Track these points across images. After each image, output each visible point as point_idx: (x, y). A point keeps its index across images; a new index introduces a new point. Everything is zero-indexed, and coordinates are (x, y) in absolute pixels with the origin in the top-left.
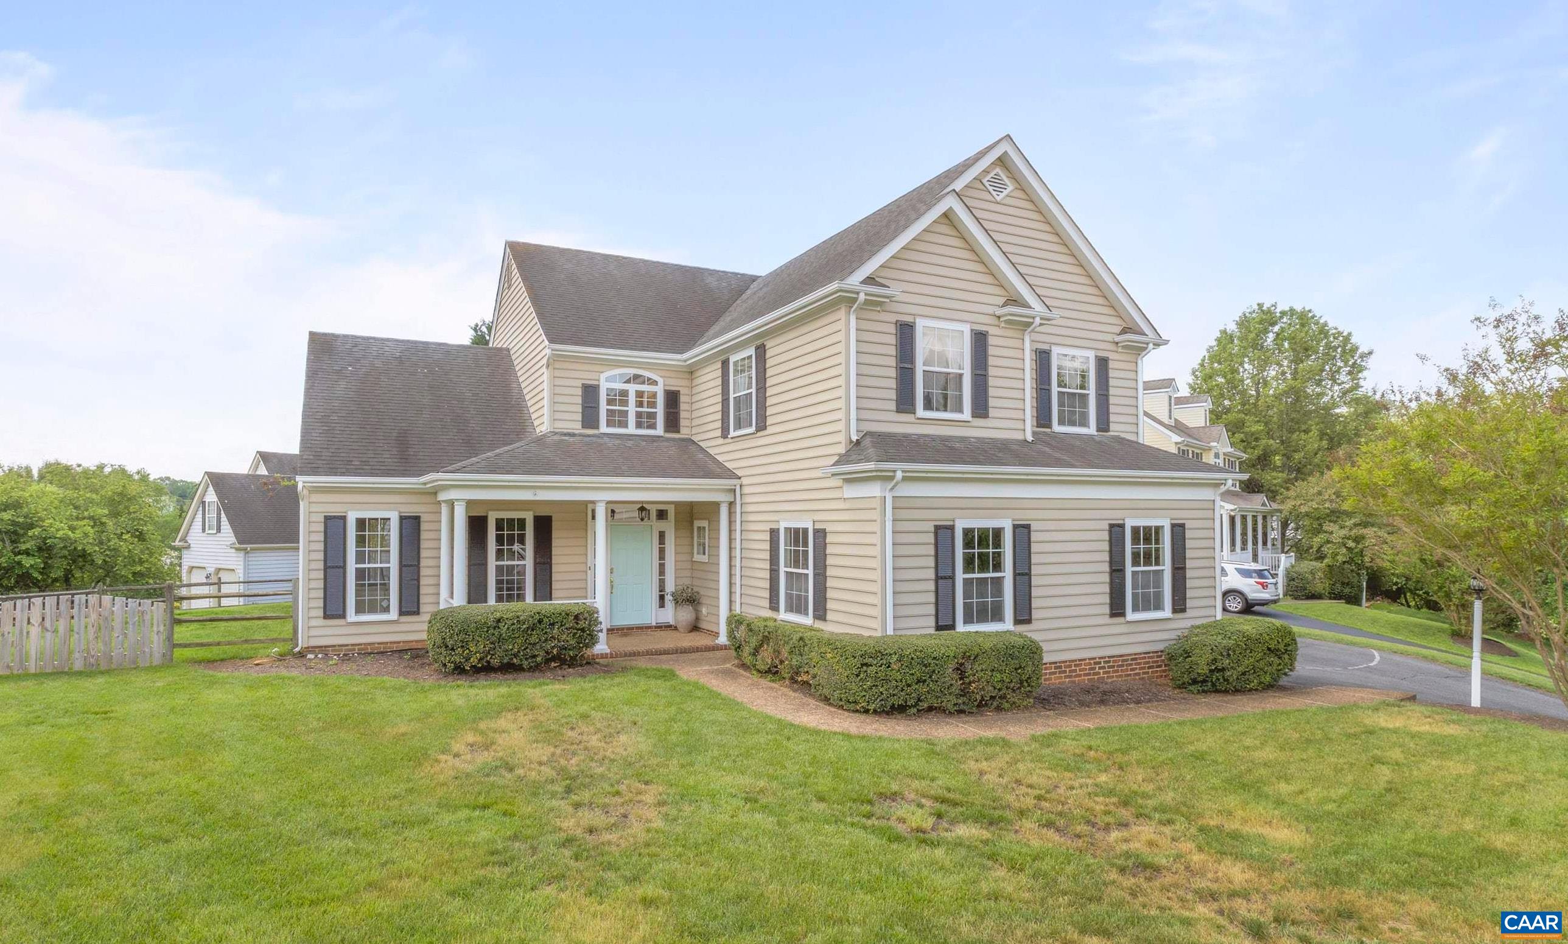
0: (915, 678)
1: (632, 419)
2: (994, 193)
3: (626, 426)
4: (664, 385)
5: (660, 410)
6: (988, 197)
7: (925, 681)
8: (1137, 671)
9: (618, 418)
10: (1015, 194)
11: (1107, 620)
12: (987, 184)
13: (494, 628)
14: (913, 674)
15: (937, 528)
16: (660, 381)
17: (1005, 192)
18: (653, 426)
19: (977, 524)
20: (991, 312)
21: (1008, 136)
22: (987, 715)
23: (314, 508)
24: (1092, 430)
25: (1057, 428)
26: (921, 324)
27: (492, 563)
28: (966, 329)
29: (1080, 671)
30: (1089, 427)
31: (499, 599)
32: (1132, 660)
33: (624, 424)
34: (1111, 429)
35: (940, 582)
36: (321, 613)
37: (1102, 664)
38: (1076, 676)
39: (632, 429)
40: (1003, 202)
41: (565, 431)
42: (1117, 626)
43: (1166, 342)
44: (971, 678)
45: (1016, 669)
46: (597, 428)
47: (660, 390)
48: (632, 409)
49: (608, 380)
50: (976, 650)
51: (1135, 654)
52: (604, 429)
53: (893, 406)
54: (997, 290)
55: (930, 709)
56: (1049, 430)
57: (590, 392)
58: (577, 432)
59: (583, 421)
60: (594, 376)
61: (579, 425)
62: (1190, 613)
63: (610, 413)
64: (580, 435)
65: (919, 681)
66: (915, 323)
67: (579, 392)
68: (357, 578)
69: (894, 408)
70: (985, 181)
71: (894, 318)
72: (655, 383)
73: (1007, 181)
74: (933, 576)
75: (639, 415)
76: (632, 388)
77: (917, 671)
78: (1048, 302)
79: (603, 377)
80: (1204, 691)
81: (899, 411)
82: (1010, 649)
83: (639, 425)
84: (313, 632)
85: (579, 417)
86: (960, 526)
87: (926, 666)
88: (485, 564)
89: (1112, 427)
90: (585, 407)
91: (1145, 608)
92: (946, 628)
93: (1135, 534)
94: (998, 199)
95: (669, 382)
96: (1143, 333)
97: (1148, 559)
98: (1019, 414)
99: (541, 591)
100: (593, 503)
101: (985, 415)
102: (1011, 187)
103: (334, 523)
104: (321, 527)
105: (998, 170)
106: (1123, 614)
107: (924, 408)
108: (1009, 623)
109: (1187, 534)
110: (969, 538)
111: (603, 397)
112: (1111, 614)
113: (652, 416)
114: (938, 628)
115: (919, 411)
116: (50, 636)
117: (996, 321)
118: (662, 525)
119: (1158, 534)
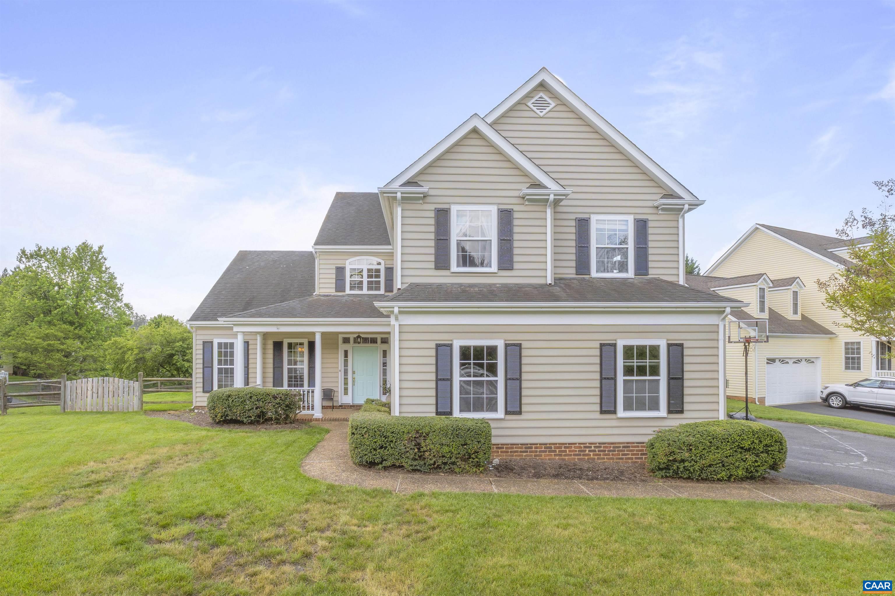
0: (378, 444)
1: (365, 286)
2: (538, 111)
3: (362, 290)
4: (385, 265)
5: (382, 279)
6: (532, 114)
7: (386, 447)
8: (630, 456)
9: (357, 285)
10: (557, 109)
11: (598, 415)
12: (531, 106)
13: (226, 400)
14: (375, 442)
15: (438, 346)
16: (382, 263)
17: (548, 109)
18: (378, 289)
19: (472, 342)
20: (517, 195)
22: (440, 475)
23: (198, 337)
24: (630, 274)
25: (594, 274)
26: (454, 209)
27: (286, 367)
28: (494, 209)
29: (569, 451)
30: (627, 272)
31: (289, 386)
32: (624, 447)
33: (360, 289)
34: (650, 273)
35: (439, 382)
36: (201, 390)
37: (593, 448)
38: (565, 455)
39: (365, 291)
40: (546, 116)
41: (327, 294)
42: (608, 421)
43: (702, 203)
44: (425, 448)
45: (462, 445)
46: (344, 291)
47: (382, 268)
48: (365, 280)
49: (350, 264)
50: (427, 429)
51: (628, 443)
52: (348, 291)
53: (432, 265)
54: (522, 179)
55: (394, 466)
56: (588, 276)
57: (340, 271)
58: (333, 294)
59: (336, 288)
60: (342, 262)
61: (333, 290)
62: (686, 415)
63: (352, 282)
64: (334, 296)
65: (381, 447)
66: (450, 209)
67: (334, 271)
68: (219, 373)
69: (433, 267)
70: (530, 104)
71: (433, 207)
72: (378, 263)
73: (549, 101)
74: (434, 378)
75: (369, 283)
76: (365, 268)
77: (380, 441)
78: (562, 182)
79: (347, 262)
80: (667, 477)
81: (437, 268)
82: (457, 431)
83: (369, 289)
84: (198, 399)
85: (334, 286)
86: (457, 346)
87: (385, 437)
88: (282, 367)
89: (651, 271)
90: (337, 280)
91: (638, 409)
92: (444, 414)
93: (628, 351)
94: (541, 114)
95: (388, 262)
96: (680, 198)
97: (642, 371)
98: (542, 266)
99: (312, 383)
100: (313, 334)
101: (511, 268)
102: (553, 104)
103: (207, 345)
104: (201, 347)
105: (541, 94)
106: (614, 412)
107: (458, 266)
108: (500, 414)
109: (686, 352)
110: (465, 353)
111: (348, 274)
112: (602, 412)
113: (378, 283)
114: (437, 413)
115: (454, 267)
116: (95, 395)
117: (520, 201)
118: (384, 347)
119: (654, 351)
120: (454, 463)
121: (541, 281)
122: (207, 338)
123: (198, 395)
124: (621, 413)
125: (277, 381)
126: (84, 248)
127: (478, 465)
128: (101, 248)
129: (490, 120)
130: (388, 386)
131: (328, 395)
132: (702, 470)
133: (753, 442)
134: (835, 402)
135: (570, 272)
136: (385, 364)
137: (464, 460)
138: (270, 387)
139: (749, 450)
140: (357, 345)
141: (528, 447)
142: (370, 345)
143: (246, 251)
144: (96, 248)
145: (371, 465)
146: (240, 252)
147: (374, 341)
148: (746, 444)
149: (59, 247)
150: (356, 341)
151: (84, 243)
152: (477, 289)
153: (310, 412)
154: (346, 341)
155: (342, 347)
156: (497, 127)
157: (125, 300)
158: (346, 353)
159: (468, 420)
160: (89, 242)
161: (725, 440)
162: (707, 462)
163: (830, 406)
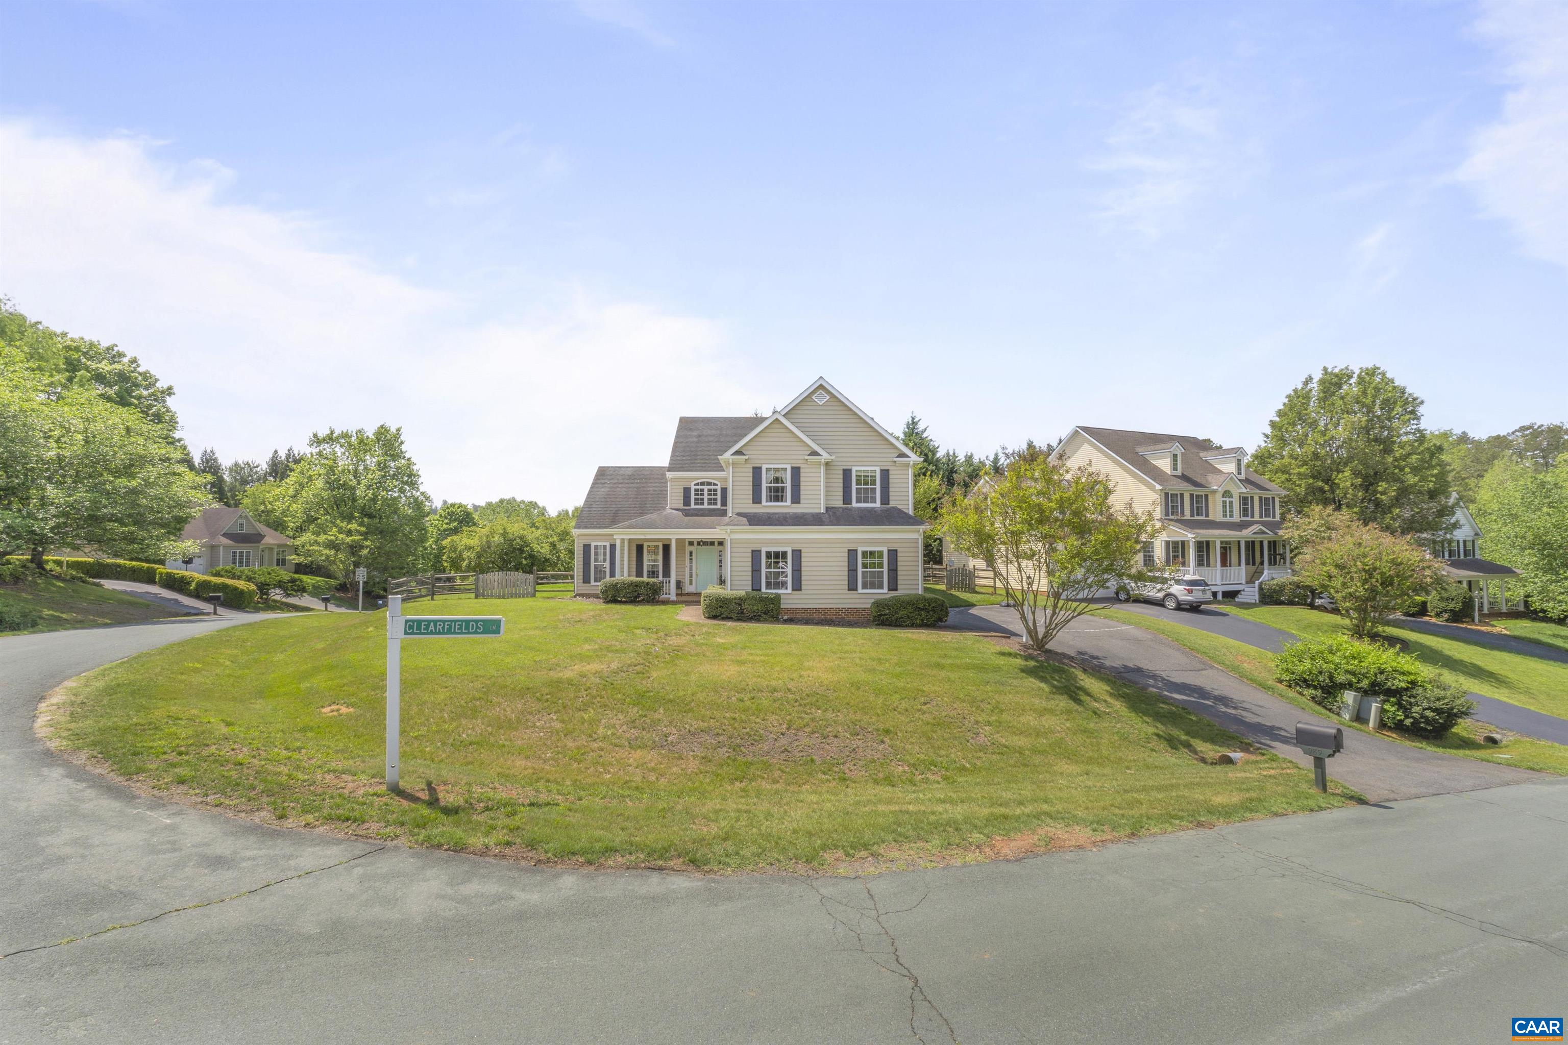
1: (706, 501)
2: (818, 403)
4: (721, 486)
5: (719, 497)
6: (815, 404)
8: (866, 616)
9: (699, 501)
10: (831, 400)
11: (847, 591)
12: (812, 402)
14: (718, 606)
15: (752, 552)
16: (719, 484)
17: (825, 400)
18: (716, 504)
19: (773, 549)
20: (803, 458)
21: (821, 377)
24: (878, 504)
25: (855, 504)
26: (765, 467)
27: (646, 564)
28: (788, 467)
29: (830, 613)
30: (876, 504)
31: (648, 577)
32: (862, 610)
33: (702, 504)
34: (887, 505)
35: (753, 572)
36: (582, 581)
37: (844, 611)
38: (827, 615)
39: (706, 506)
40: (824, 405)
41: (675, 508)
42: (853, 595)
44: (745, 608)
46: (690, 506)
47: (719, 488)
48: (706, 497)
49: (695, 485)
50: (745, 599)
51: (864, 608)
52: (693, 506)
54: (806, 448)
55: (727, 617)
56: (850, 506)
57: (687, 491)
58: (680, 508)
59: (683, 503)
60: (689, 483)
61: (681, 505)
62: (896, 591)
63: (696, 499)
64: (682, 509)
66: (761, 467)
67: (682, 490)
68: (595, 568)
69: (751, 501)
70: (813, 397)
71: (751, 466)
72: (715, 484)
73: (825, 395)
74: (751, 570)
75: (709, 499)
76: (706, 488)
78: (830, 451)
79: (692, 484)
81: (754, 502)
82: (762, 599)
83: (709, 504)
84: (580, 588)
85: (681, 501)
86: (764, 551)
88: (643, 564)
89: (891, 502)
90: (684, 497)
91: (871, 588)
92: (757, 590)
93: (865, 554)
94: (821, 404)
95: (723, 483)
96: (908, 457)
97: (873, 565)
98: (817, 501)
99: (667, 573)
100: (670, 540)
101: (799, 502)
102: (828, 397)
103: (587, 548)
104: (582, 548)
105: (821, 391)
106: (856, 590)
107: (767, 501)
108: (789, 590)
109: (899, 554)
110: (769, 555)
111: (693, 492)
112: (849, 590)
113: (716, 499)
114: (753, 590)
115: (764, 503)
116: (500, 585)
117: (805, 462)
118: (720, 548)
119: (880, 554)
120: (760, 616)
121: (817, 511)
122: (587, 542)
123: (580, 585)
124: (860, 590)
125: (639, 573)
126: (382, 432)
127: (773, 617)
128: (398, 430)
129: (783, 413)
130: (723, 578)
131: (679, 585)
132: (896, 620)
133: (925, 605)
134: (1122, 596)
135: (838, 502)
136: (721, 561)
137: (765, 613)
138: (634, 579)
139: (923, 609)
140: (699, 547)
141: (805, 610)
142: (709, 547)
143: (604, 467)
144: (393, 430)
145: (714, 617)
146: (600, 468)
147: (712, 543)
148: (921, 606)
149: (352, 429)
150: (699, 544)
151: (382, 427)
152: (777, 517)
153: (668, 596)
154: (691, 543)
155: (688, 549)
156: (790, 416)
157: (422, 489)
158: (691, 553)
159: (772, 594)
160: (387, 425)
161: (908, 603)
162: (900, 616)
163: (1121, 600)
